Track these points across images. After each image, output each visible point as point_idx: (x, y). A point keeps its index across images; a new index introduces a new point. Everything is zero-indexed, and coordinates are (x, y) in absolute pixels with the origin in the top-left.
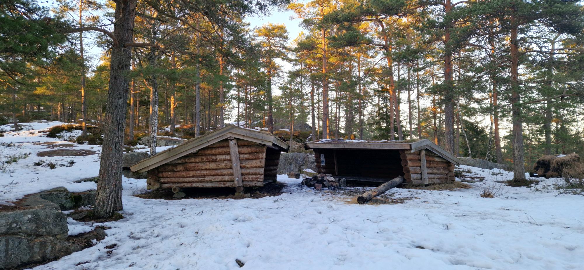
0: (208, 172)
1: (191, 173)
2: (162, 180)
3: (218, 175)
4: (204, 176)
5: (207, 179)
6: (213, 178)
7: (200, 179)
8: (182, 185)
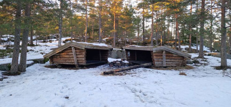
0: (67, 59)
1: (62, 59)
2: (54, 61)
3: (70, 60)
4: (66, 60)
5: (67, 61)
6: (68, 61)
7: (65, 61)
8: (59, 63)
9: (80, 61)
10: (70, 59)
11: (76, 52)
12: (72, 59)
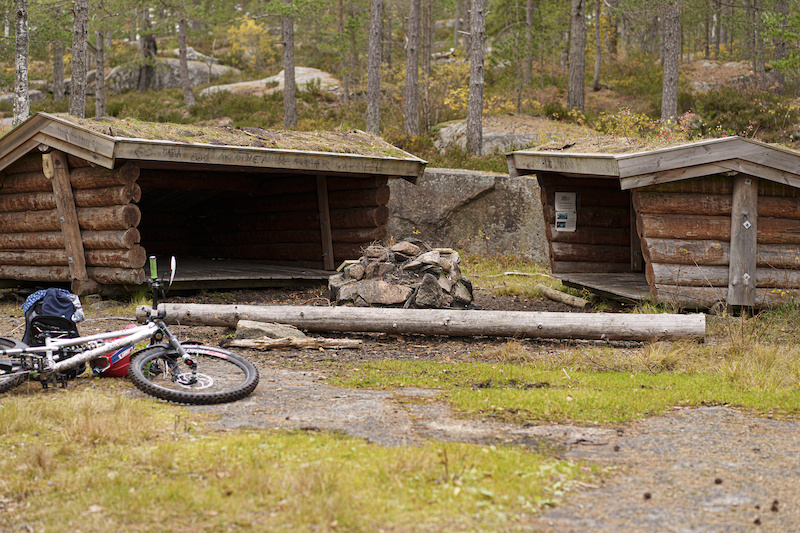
0: (25, 239)
6: (37, 256)
9: (104, 254)
10: (42, 238)
11: (74, 189)
12: (54, 238)
